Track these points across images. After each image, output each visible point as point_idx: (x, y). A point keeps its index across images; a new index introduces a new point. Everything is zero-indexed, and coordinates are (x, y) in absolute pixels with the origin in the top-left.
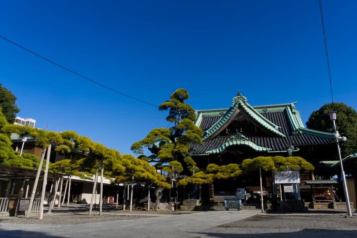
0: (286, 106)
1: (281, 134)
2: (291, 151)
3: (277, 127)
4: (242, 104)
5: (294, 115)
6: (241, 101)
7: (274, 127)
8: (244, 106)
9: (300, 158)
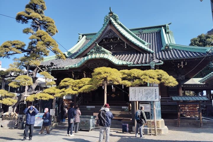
0: (160, 27)
1: (149, 49)
2: (154, 65)
3: (146, 43)
4: (113, 21)
5: (167, 35)
6: (111, 19)
7: (144, 43)
8: (115, 23)
9: (161, 72)
